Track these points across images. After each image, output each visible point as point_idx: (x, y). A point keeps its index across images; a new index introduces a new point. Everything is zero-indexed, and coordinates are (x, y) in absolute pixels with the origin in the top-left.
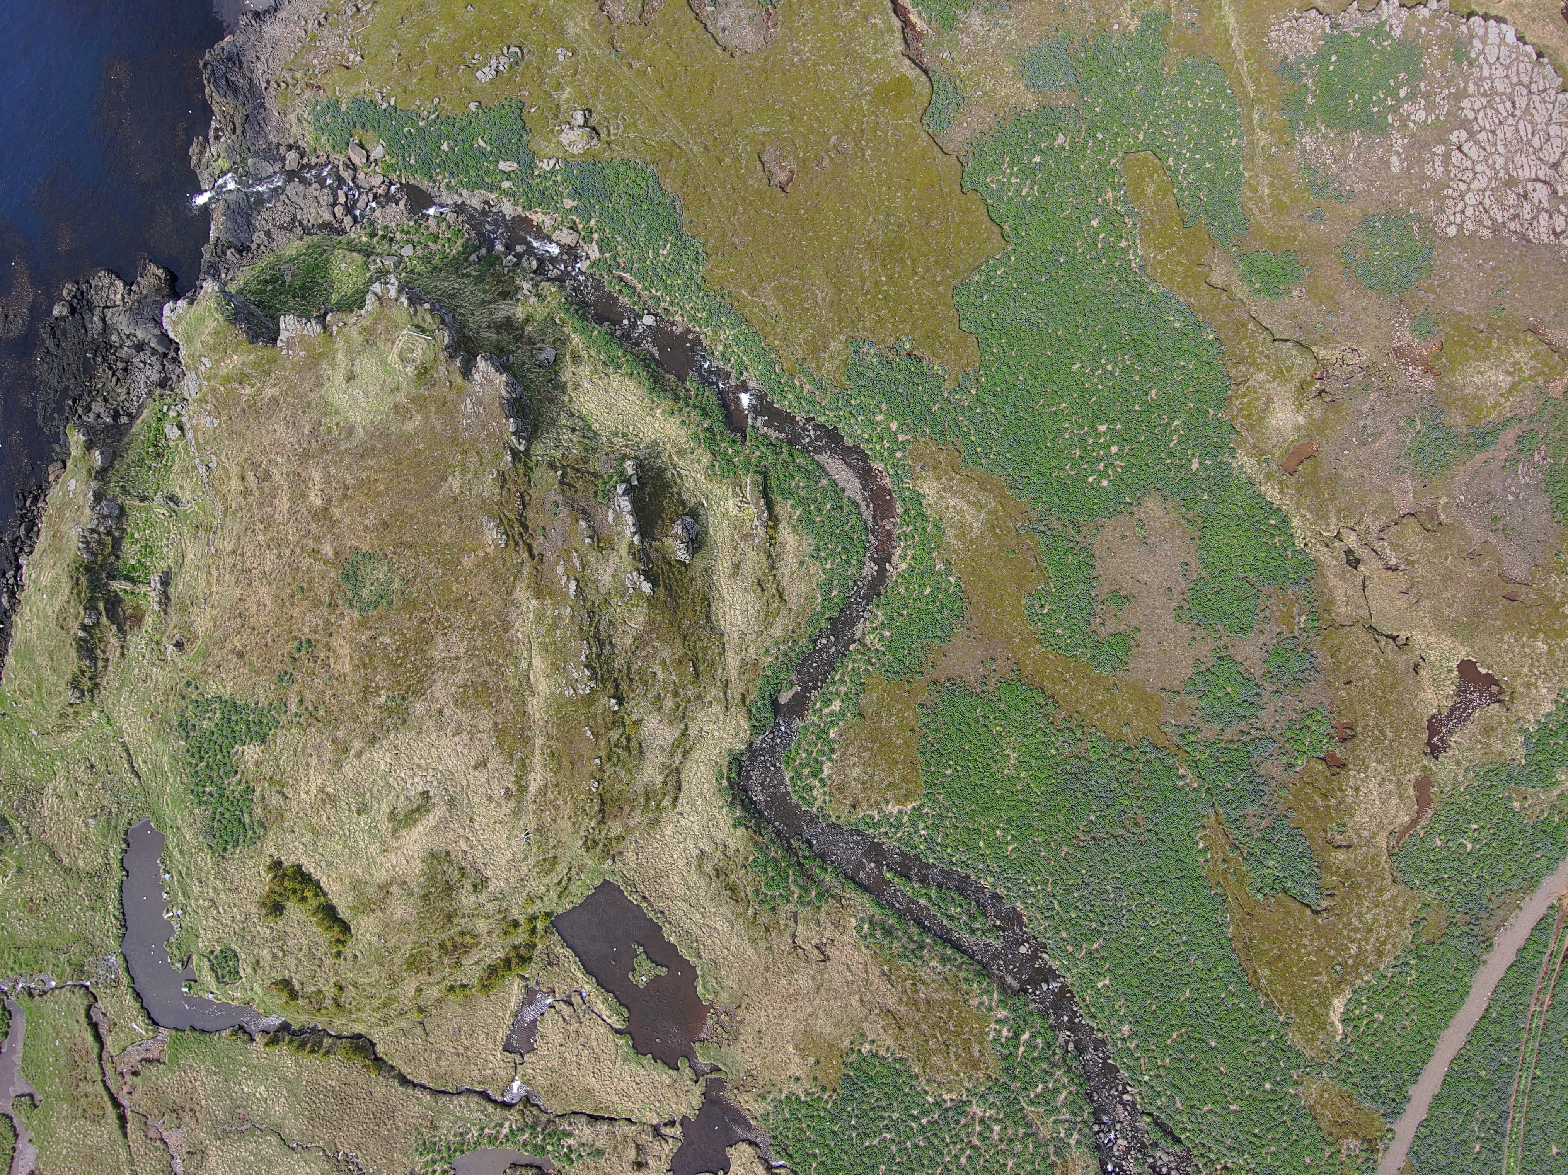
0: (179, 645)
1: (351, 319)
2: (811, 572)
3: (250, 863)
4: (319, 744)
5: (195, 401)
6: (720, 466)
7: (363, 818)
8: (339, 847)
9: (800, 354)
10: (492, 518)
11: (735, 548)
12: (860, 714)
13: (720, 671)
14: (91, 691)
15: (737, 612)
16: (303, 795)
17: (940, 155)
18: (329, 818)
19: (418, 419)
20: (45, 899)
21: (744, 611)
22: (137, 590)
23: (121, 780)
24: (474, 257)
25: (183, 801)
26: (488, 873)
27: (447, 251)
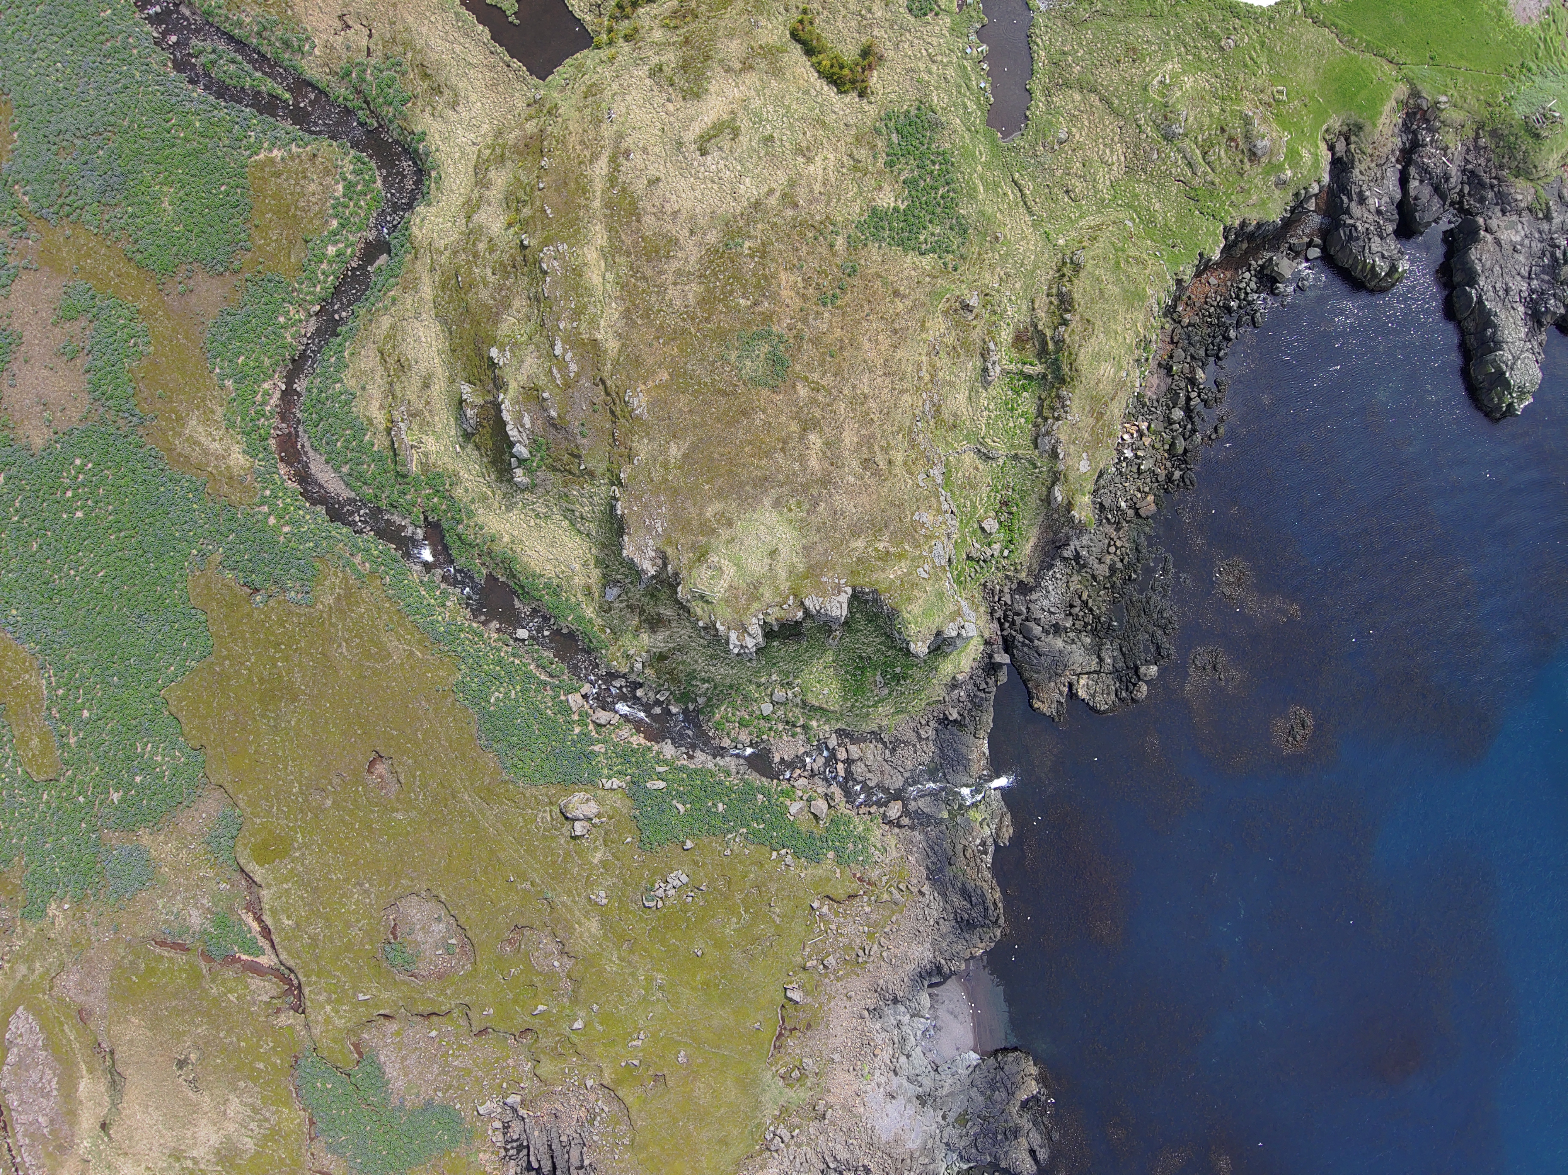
0: (967, 307)
1: (775, 614)
2: (354, 380)
3: (893, 96)
4: (811, 204)
5: (938, 537)
6: (444, 485)
7: (767, 132)
8: (794, 106)
9: (364, 593)
10: (639, 418)
11: (428, 403)
12: (307, 241)
13: (437, 279)
14: (1064, 263)
15: (423, 339)
16: (831, 156)
17: (226, 785)
18: (804, 134)
19: (709, 512)
20: (1118, 62)
21: (417, 340)
22: (1019, 366)
23: (1034, 178)
24: (700, 700)
25: (962, 155)
26: (648, 82)
27: (729, 709)
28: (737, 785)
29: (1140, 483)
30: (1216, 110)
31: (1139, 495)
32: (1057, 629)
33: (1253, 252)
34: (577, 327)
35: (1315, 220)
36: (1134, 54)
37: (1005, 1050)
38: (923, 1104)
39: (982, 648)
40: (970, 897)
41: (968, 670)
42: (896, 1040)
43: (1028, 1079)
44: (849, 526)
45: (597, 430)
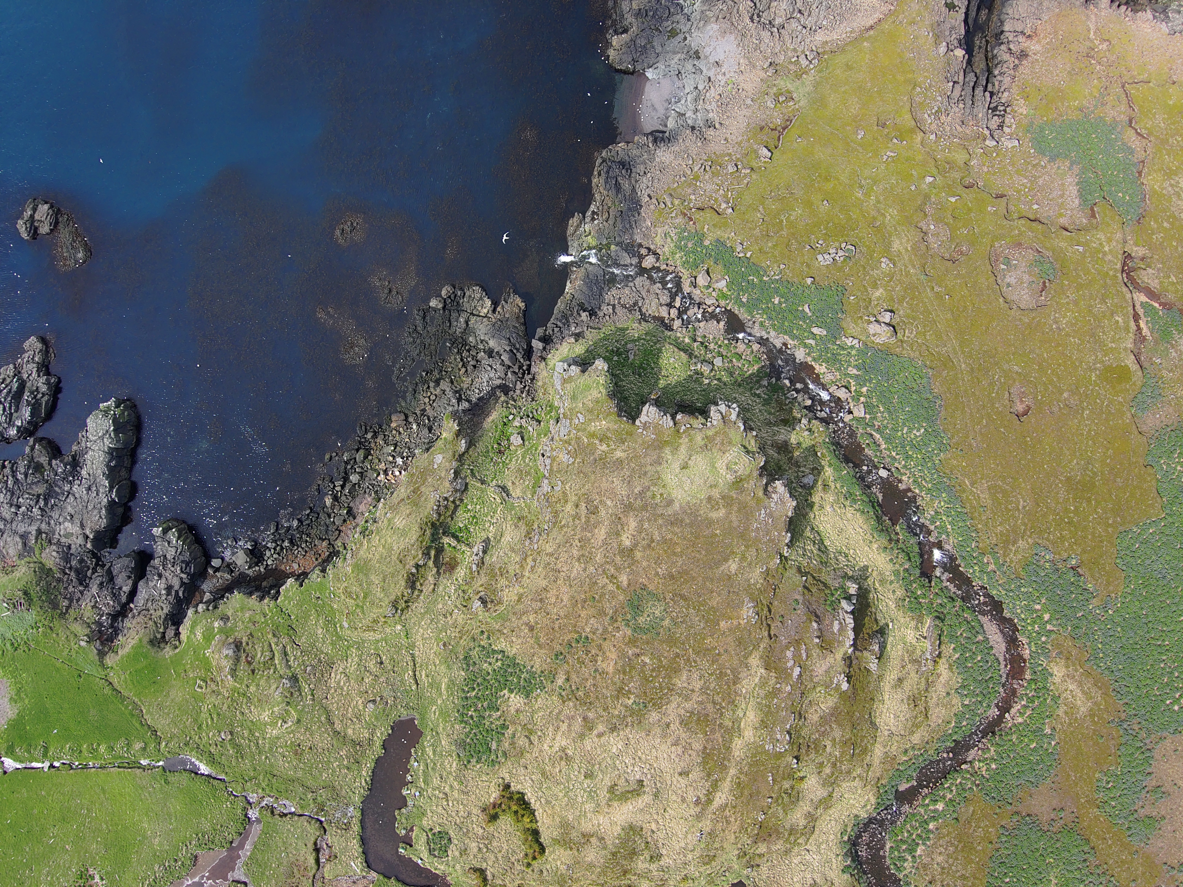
0: (483, 601)
1: (697, 422)
2: (953, 703)
3: (484, 778)
4: (572, 716)
5: (561, 440)
6: (910, 601)
7: (588, 781)
8: (561, 794)
9: (994, 541)
10: (752, 600)
11: (903, 666)
12: (956, 819)
13: (868, 757)
14: (402, 610)
15: (892, 716)
16: (546, 747)
17: (1136, 432)
18: (560, 771)
19: (722, 513)
20: (311, 748)
21: (896, 717)
22: (459, 547)
23: (402, 681)
24: (765, 383)
25: (449, 716)
26: (664, 852)
27: (745, 370)
28: (758, 314)
29: (398, 438)
30: (253, 689)
31: (401, 429)
32: (490, 353)
33: (259, 578)
34: (777, 683)
35: (206, 586)
36: (297, 750)
37: (626, 72)
38: (697, 53)
39: (549, 356)
40: (616, 184)
41: (564, 344)
42: (701, 101)
43: (617, 47)
44: (622, 469)
45: (785, 602)
